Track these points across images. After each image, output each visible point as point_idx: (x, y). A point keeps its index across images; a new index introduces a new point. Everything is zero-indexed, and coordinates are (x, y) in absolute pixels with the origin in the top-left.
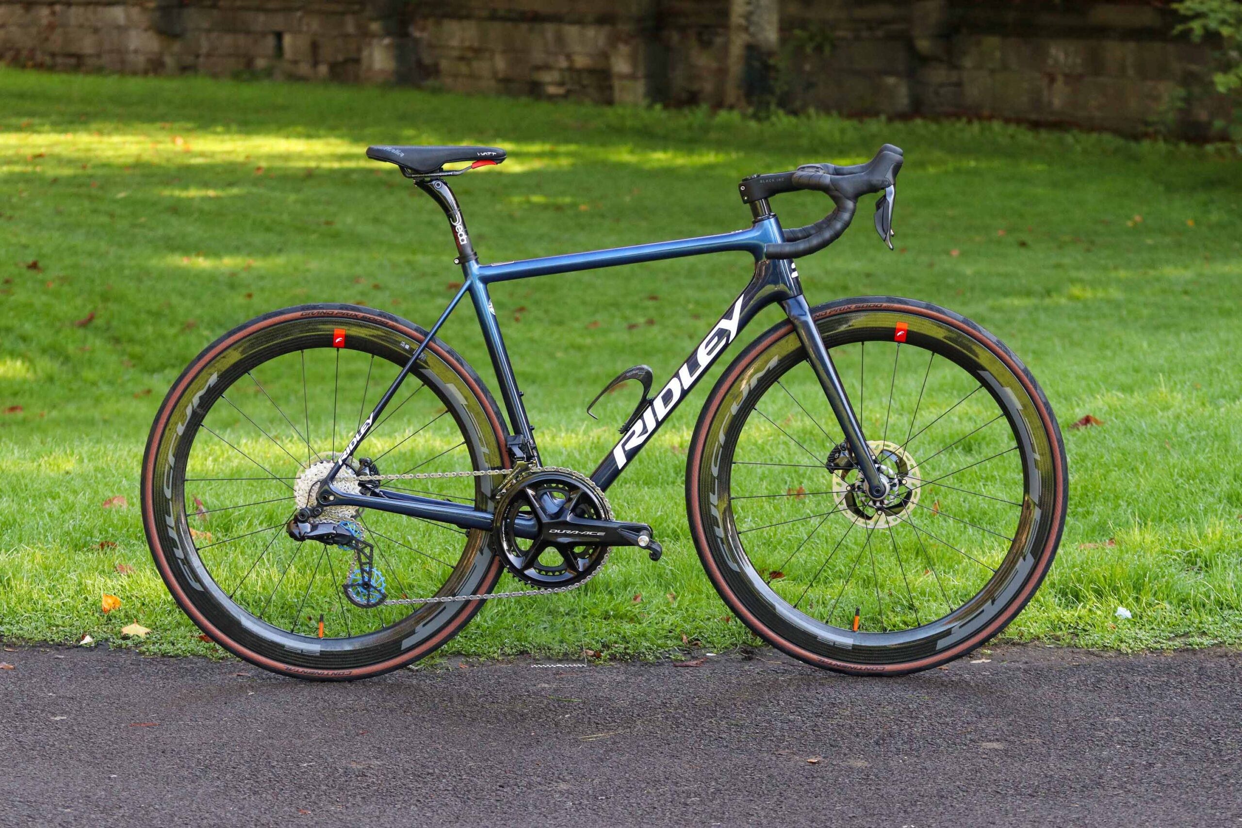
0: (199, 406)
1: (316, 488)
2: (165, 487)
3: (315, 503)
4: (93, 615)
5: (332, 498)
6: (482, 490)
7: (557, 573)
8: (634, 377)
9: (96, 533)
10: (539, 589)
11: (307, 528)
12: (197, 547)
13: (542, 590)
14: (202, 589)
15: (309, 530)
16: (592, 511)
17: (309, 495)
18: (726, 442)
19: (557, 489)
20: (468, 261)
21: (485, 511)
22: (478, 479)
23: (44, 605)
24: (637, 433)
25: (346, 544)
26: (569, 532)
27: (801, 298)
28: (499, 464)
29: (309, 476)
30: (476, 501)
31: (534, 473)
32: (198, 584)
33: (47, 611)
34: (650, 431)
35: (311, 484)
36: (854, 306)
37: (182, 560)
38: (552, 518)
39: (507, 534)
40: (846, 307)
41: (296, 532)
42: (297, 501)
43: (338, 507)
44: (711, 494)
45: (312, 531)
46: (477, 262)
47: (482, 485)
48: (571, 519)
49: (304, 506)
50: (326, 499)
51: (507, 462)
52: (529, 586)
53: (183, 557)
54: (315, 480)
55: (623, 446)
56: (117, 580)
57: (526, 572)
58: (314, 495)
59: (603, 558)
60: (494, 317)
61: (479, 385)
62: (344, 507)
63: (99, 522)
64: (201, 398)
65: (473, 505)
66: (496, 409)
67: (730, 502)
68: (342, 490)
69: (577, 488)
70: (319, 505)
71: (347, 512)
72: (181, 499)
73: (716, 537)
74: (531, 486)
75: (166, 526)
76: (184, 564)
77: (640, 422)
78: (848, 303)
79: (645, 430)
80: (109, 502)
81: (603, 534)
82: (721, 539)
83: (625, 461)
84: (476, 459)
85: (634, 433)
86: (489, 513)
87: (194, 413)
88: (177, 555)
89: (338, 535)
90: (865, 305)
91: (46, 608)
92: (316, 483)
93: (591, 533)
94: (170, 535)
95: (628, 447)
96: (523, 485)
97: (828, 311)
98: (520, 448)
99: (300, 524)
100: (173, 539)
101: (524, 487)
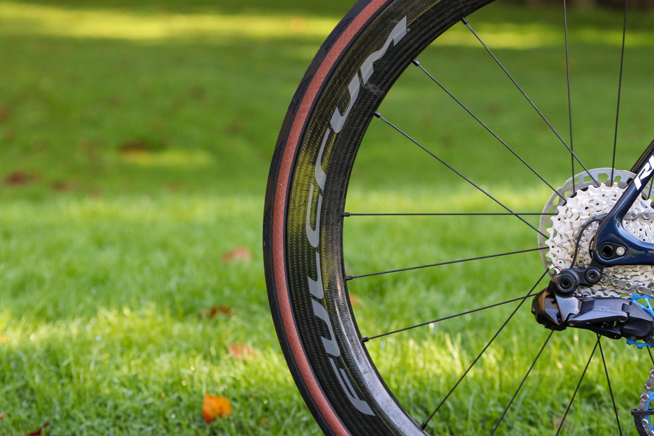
0: (372, 79)
1: (590, 233)
2: (308, 227)
3: (588, 260)
4: (189, 426)
5: (620, 251)
9: (208, 294)
11: (571, 306)
12: (364, 336)
14: (371, 413)
15: (576, 310)
17: (577, 246)
23: (116, 407)
25: (644, 338)
29: (574, 211)
32: (365, 403)
33: (118, 418)
35: (577, 225)
37: (337, 359)
41: (551, 312)
42: (549, 255)
43: (629, 269)
45: (582, 312)
49: (567, 266)
50: (610, 252)
53: (337, 353)
54: (585, 217)
56: (229, 370)
58: (585, 246)
62: (638, 267)
63: (213, 281)
64: (376, 65)
68: (637, 235)
70: (596, 263)
71: (642, 278)
72: (337, 248)
75: (309, 297)
76: (340, 365)
80: (228, 256)
87: (363, 91)
88: (328, 351)
89: (631, 320)
91: (119, 412)
92: (589, 223)
94: (316, 313)
99: (559, 299)
100: (321, 321)
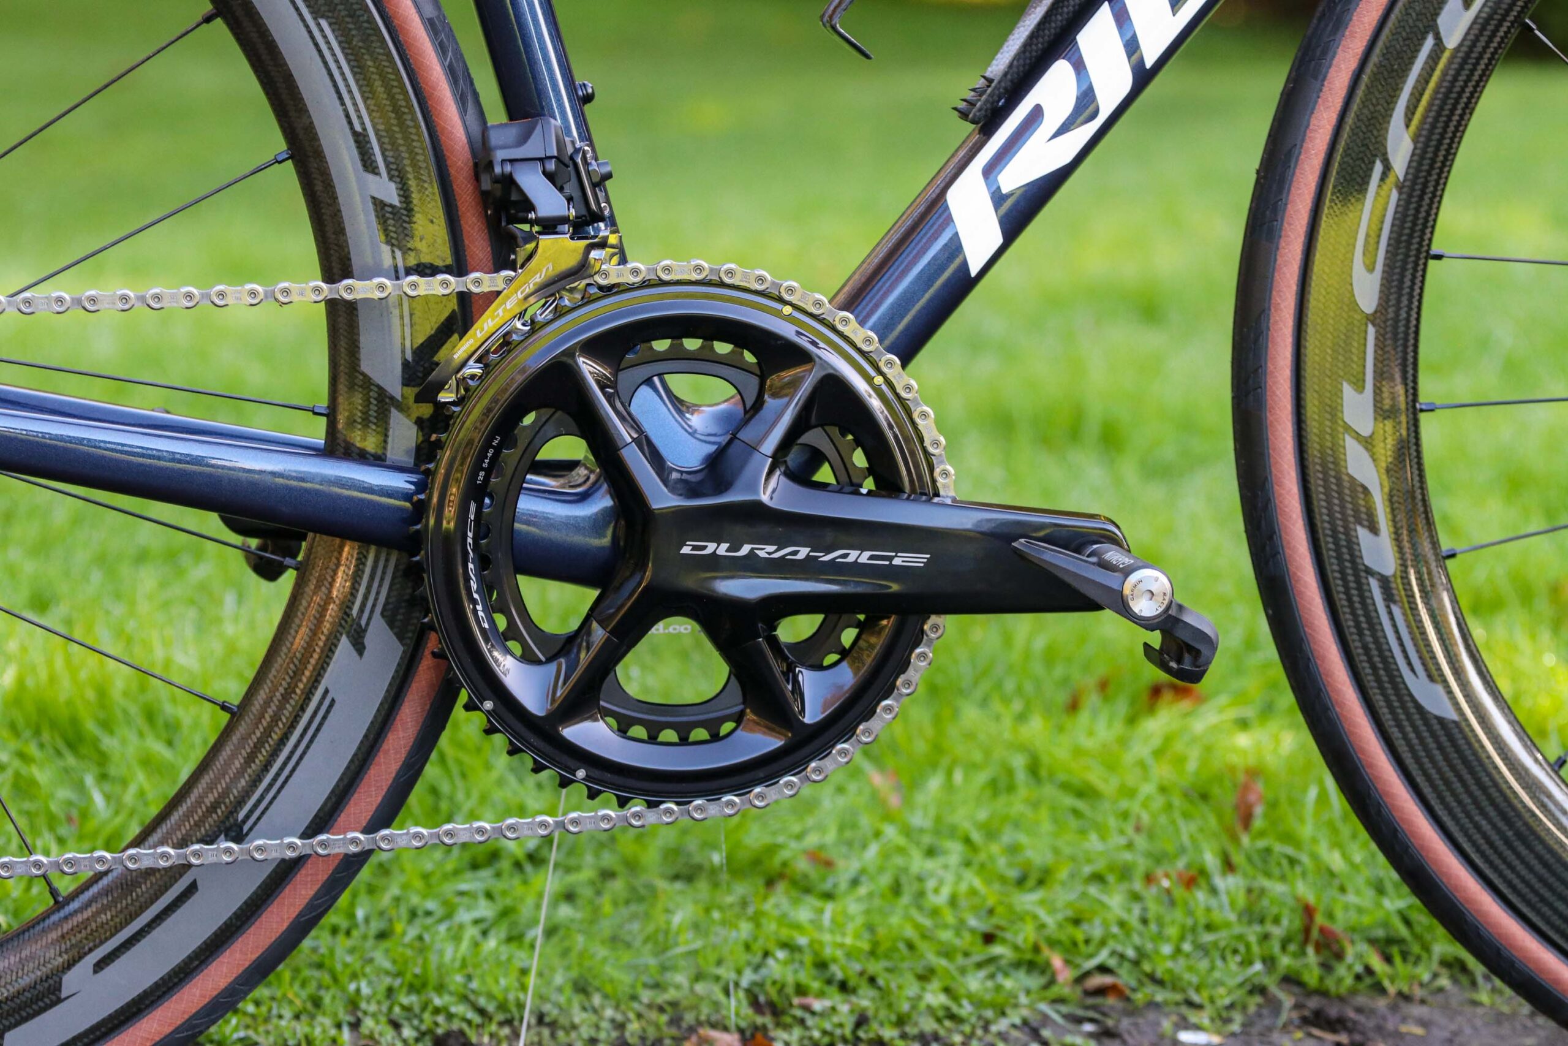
6: (365, 367)
7: (700, 734)
10: (623, 803)
13: (637, 806)
16: (859, 459)
18: (1415, 163)
19: (703, 362)
21: (377, 460)
22: (342, 315)
24: (1053, 119)
26: (766, 551)
28: (443, 254)
30: (331, 415)
31: (608, 290)
34: (1107, 106)
38: (691, 490)
39: (484, 562)
44: (1347, 390)
47: (366, 341)
48: (780, 494)
51: (478, 244)
52: (579, 790)
55: (989, 171)
57: (573, 733)
59: (904, 665)
65: (316, 432)
67: (1415, 425)
69: (798, 357)
73: (1360, 572)
74: (597, 348)
77: (1063, 68)
79: (1086, 102)
81: (917, 560)
82: (1385, 582)
83: (999, 240)
85: (1037, 114)
86: (398, 467)
93: (864, 558)
95: (1011, 177)
96: (562, 340)
98: (550, 176)
101: (570, 353)
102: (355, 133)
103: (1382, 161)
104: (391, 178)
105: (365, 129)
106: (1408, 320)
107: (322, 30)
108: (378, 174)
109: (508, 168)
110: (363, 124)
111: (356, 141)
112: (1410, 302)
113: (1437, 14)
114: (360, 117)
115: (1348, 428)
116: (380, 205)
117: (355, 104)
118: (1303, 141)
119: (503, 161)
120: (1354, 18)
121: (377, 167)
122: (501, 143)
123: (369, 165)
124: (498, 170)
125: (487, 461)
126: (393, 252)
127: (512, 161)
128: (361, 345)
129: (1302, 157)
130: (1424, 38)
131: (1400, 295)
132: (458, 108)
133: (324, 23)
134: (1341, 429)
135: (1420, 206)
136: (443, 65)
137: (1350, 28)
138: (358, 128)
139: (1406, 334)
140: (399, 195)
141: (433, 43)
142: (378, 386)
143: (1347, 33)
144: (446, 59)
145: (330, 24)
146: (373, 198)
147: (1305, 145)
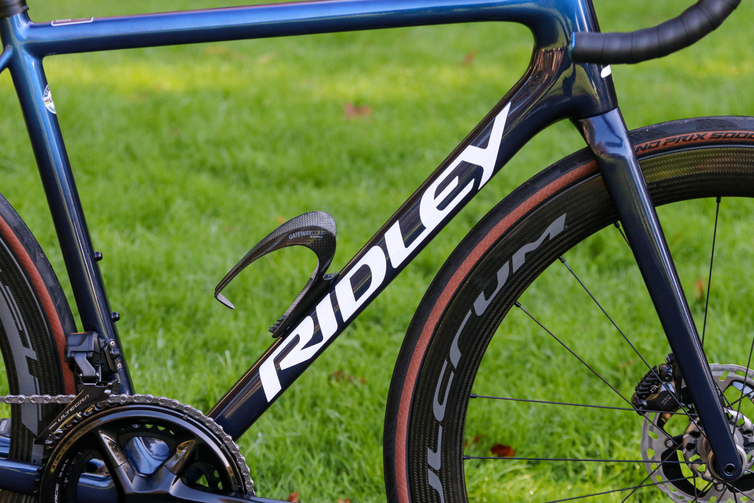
6: (24, 421)
8: (301, 241)
16: (216, 474)
18: (462, 361)
20: (10, 15)
21: (27, 460)
22: (16, 410)
24: (304, 341)
27: (614, 115)
31: (114, 405)
34: (326, 337)
36: (710, 134)
38: (143, 485)
40: (695, 135)
44: (429, 451)
46: (26, 17)
48: (179, 490)
55: (277, 361)
60: (54, 117)
61: (22, 239)
66: (51, 283)
67: (460, 465)
69: (191, 435)
74: (108, 428)
77: (308, 321)
78: (699, 129)
79: (317, 337)
83: (279, 388)
84: (14, 368)
85: (297, 339)
86: (34, 464)
90: (730, 133)
95: (286, 364)
96: (96, 424)
97: (663, 140)
98: (90, 360)
101: (96, 429)
102: (19, 331)
103: (447, 361)
104: (34, 349)
105: (23, 329)
106: (458, 423)
107: (6, 290)
108: (28, 347)
109: (73, 355)
110: (22, 327)
111: (20, 334)
112: (459, 416)
113: (474, 302)
114: (21, 325)
115: (430, 467)
116: (29, 359)
117: (19, 320)
118: (414, 351)
119: (72, 352)
120: (437, 302)
121: (28, 345)
122: (72, 343)
123: (25, 345)
124: (69, 355)
125: (63, 468)
126: (34, 378)
127: (75, 352)
128: (22, 413)
129: (413, 357)
130: (468, 311)
131: (455, 414)
132: (62, 324)
133: (7, 287)
134: (426, 467)
135: (464, 378)
136: (55, 306)
137: (435, 306)
138: (21, 329)
139: (457, 429)
140: (37, 356)
141: (51, 298)
142: (28, 429)
143: (434, 308)
144: (56, 303)
145: (10, 288)
146: (26, 356)
147: (414, 352)
